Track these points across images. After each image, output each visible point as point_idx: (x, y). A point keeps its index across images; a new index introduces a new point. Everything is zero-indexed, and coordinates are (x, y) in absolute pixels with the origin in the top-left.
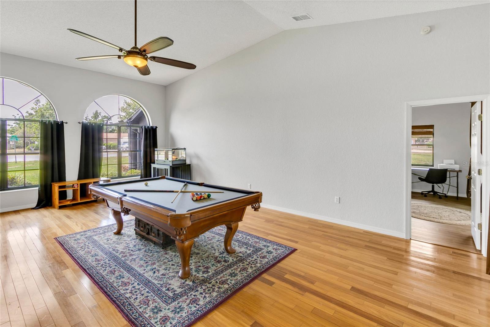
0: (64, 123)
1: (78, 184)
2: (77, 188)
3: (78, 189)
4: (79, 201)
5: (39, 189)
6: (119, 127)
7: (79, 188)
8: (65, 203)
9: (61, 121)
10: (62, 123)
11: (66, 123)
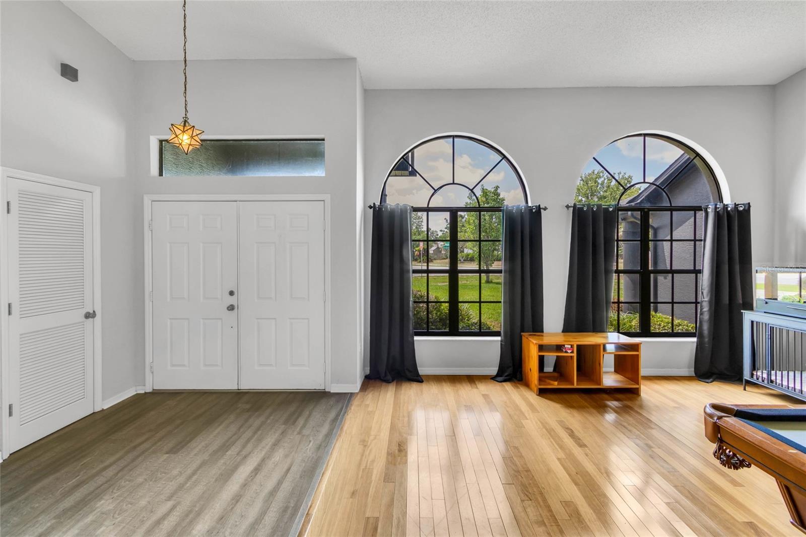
0: (542, 210)
1: (572, 346)
2: (572, 355)
3: (572, 357)
4: (575, 386)
5: (501, 341)
6: (645, 212)
7: (575, 355)
8: (550, 384)
9: (536, 206)
10: (539, 209)
11: (545, 209)
